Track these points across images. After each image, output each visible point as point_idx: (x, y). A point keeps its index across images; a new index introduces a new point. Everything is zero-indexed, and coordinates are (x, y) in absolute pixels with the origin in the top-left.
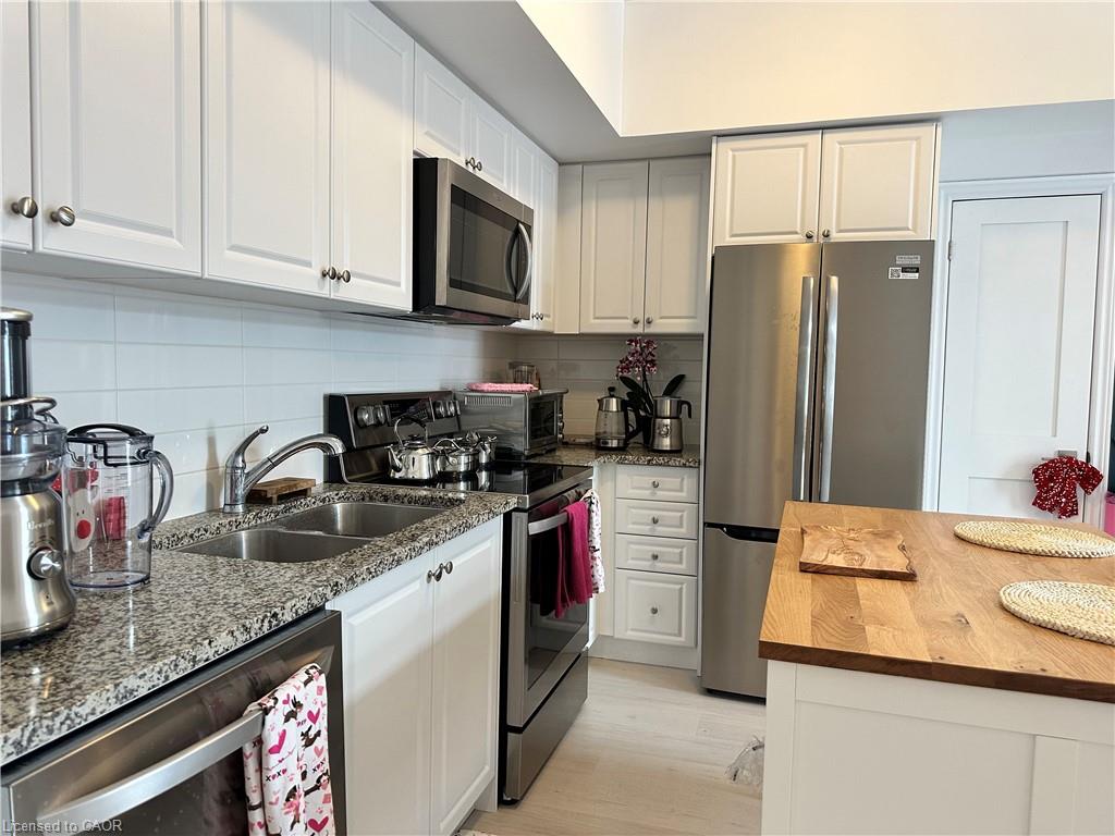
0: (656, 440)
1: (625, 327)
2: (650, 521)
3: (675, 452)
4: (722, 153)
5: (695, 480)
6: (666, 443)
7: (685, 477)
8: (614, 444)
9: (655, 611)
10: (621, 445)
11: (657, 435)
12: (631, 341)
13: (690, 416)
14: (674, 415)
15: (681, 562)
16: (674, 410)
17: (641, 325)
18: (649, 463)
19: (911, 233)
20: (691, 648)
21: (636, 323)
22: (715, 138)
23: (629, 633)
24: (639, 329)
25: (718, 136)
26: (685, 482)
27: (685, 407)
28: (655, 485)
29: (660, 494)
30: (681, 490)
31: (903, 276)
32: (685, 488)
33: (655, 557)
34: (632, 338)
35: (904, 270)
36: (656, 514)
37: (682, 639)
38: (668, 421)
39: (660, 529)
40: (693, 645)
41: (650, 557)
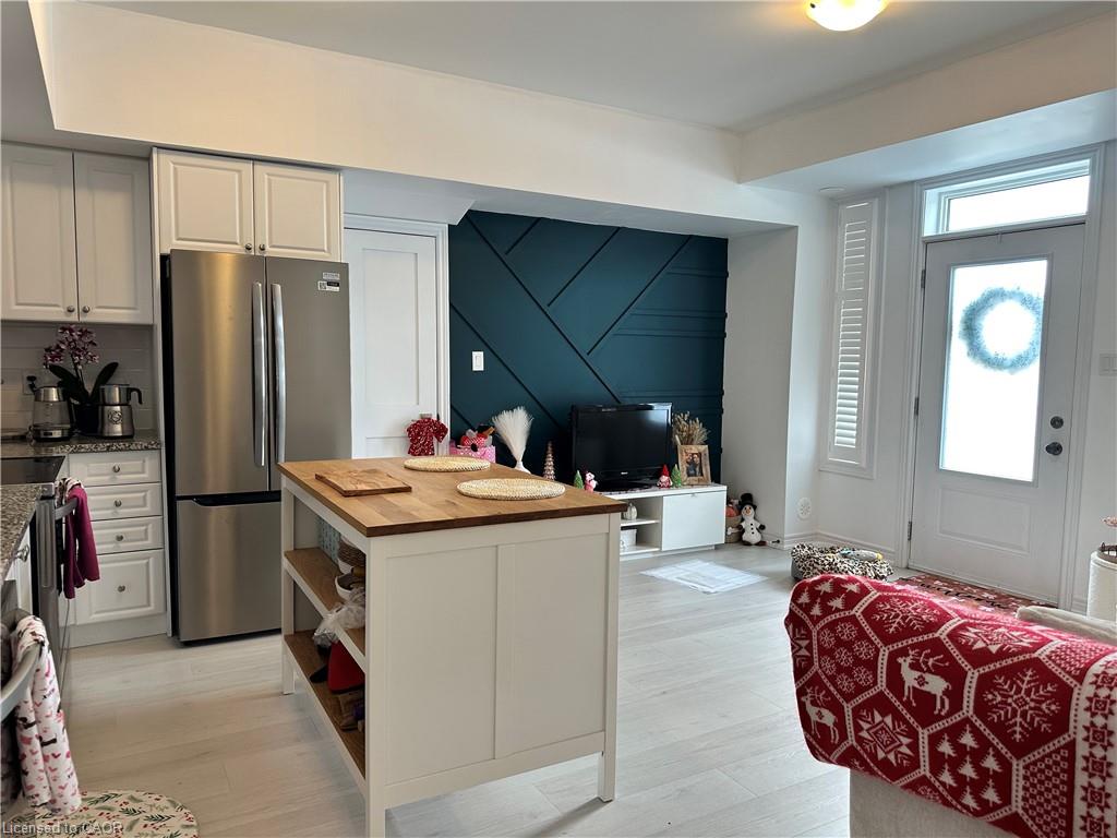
0: (106, 427)
1: (57, 314)
2: (112, 504)
3: (127, 437)
4: (162, 164)
5: (157, 461)
6: (118, 429)
7: (147, 459)
8: (57, 434)
9: (122, 589)
10: (66, 434)
11: (106, 420)
12: (64, 329)
13: (140, 402)
14: (124, 401)
15: (146, 539)
16: (124, 396)
17: (75, 313)
18: (108, 449)
19: (326, 254)
20: (160, 614)
21: (70, 311)
22: (155, 149)
23: (95, 616)
24: (73, 318)
25: (158, 147)
26: (147, 463)
27: (134, 395)
28: (116, 470)
29: (121, 478)
30: (143, 472)
31: (329, 288)
32: (147, 470)
33: (120, 538)
34: (65, 327)
35: (329, 284)
36: (118, 497)
37: (152, 608)
38: (118, 408)
39: (122, 511)
40: (162, 610)
41: (114, 539)
